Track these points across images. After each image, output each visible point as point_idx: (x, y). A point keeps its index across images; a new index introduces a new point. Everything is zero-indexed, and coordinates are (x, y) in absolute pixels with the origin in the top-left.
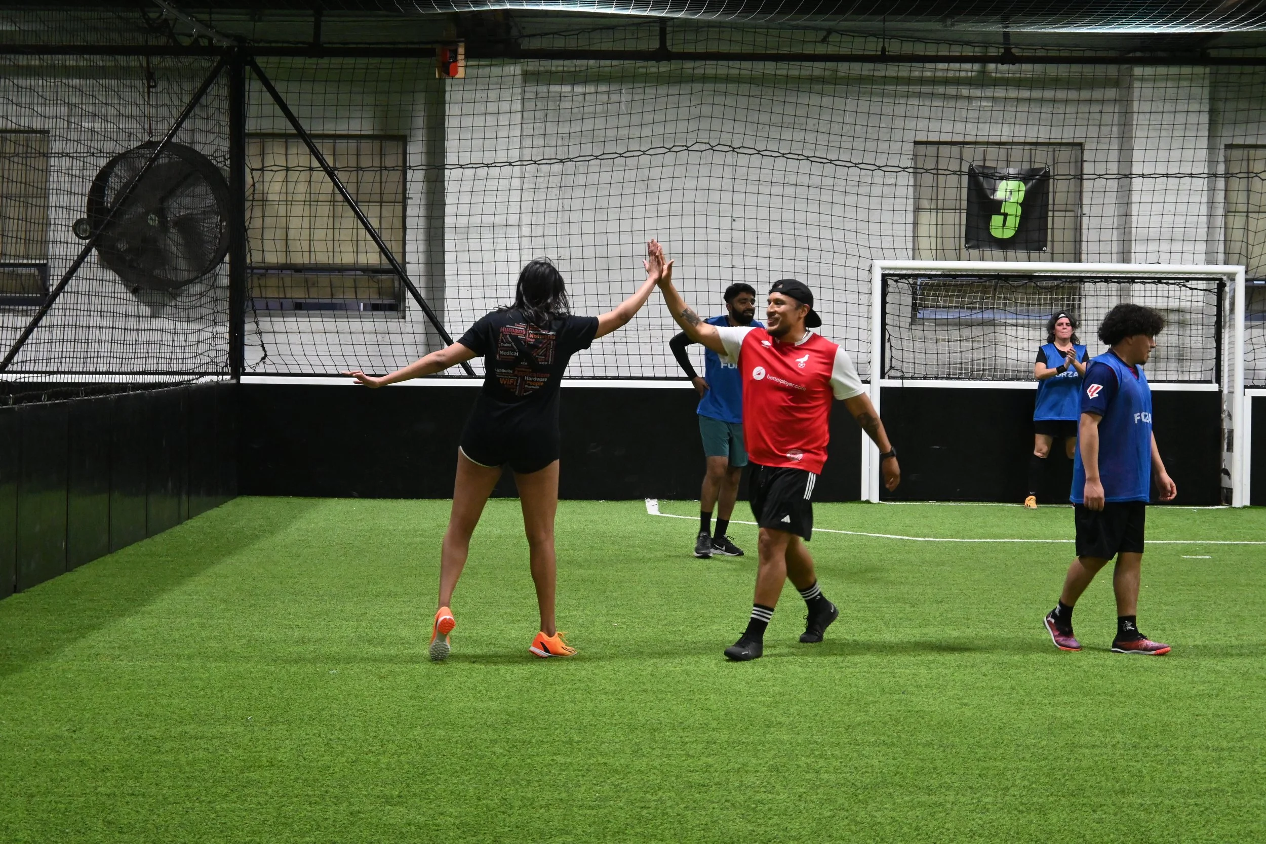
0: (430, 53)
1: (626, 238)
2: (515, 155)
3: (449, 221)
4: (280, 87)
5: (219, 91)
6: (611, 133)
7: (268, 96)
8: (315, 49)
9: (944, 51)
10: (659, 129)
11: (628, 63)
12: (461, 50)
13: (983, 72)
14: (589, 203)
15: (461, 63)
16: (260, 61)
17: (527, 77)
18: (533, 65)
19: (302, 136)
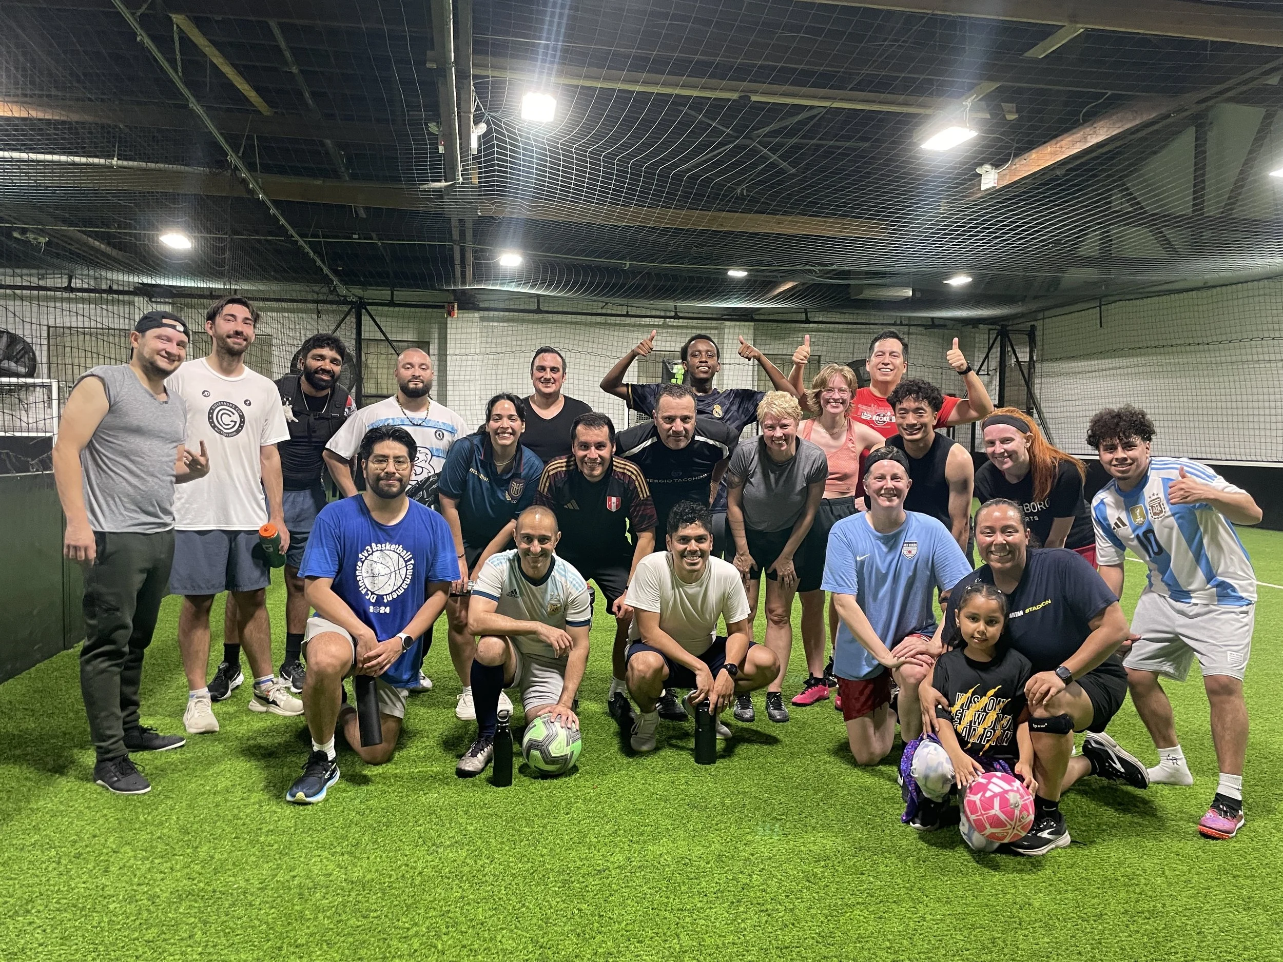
0: (443, 307)
1: (520, 386)
2: (478, 351)
3: (449, 378)
4: (377, 319)
5: (351, 320)
6: (514, 343)
7: (372, 323)
8: (392, 304)
9: (649, 313)
10: (534, 342)
11: (521, 314)
12: (456, 306)
13: (664, 323)
14: (505, 372)
15: (456, 311)
16: (368, 307)
17: (482, 319)
18: (482, 313)
19: (387, 339)
